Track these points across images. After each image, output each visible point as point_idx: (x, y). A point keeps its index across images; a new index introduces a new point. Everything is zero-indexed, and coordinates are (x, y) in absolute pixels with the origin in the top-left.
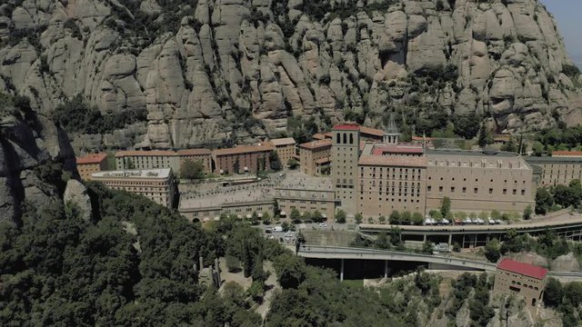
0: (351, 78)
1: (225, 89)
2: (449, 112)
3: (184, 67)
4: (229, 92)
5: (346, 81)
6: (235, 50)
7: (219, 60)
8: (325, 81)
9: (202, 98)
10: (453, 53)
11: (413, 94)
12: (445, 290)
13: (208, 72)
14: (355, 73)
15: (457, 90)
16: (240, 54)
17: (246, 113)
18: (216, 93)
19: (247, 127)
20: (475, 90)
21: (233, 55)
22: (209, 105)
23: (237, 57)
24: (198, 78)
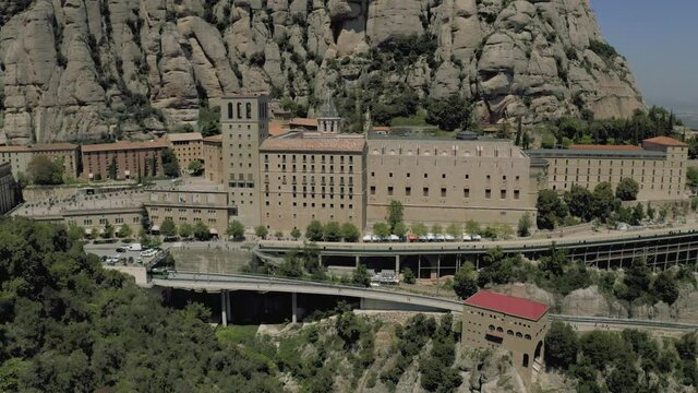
0: (295, 59)
1: (114, 68)
2: (421, 94)
3: (59, 39)
4: (121, 72)
5: (288, 63)
6: (133, 17)
7: (109, 30)
8: (258, 61)
9: (78, 79)
10: (433, 17)
11: (373, 73)
12: (383, 341)
13: (92, 44)
14: (302, 53)
15: (433, 65)
16: (140, 23)
17: (140, 100)
18: (101, 72)
19: (138, 118)
20: (458, 64)
21: (130, 23)
22: (86, 87)
23: (135, 27)
24: (75, 50)
